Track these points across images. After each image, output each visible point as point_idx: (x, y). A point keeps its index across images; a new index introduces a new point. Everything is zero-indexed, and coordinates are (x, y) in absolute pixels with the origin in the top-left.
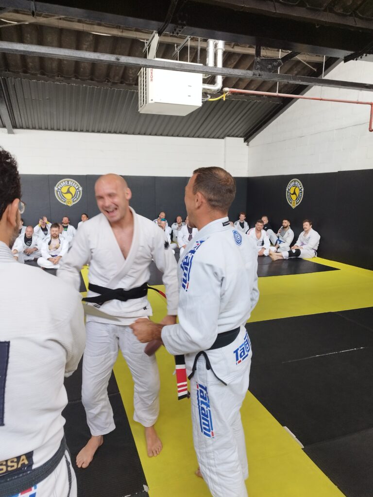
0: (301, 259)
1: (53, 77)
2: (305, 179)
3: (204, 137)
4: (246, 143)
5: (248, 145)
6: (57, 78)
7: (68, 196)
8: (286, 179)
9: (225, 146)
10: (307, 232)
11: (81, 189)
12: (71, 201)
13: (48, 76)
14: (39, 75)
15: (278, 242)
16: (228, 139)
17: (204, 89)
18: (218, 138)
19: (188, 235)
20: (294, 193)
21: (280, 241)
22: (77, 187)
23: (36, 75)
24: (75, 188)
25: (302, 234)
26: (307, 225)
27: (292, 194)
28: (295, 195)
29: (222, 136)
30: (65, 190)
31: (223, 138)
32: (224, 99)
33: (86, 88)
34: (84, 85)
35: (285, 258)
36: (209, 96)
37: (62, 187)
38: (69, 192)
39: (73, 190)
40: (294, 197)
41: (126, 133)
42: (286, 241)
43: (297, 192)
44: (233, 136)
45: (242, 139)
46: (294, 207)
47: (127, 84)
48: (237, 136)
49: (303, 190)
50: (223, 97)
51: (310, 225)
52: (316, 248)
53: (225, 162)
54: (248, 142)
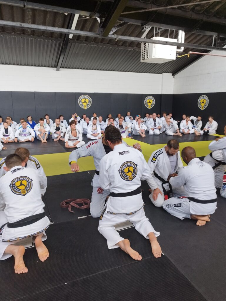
0: (208, 135)
1: (90, 42)
2: (210, 95)
3: (152, 73)
4: (173, 76)
5: (174, 77)
6: (92, 42)
7: (85, 104)
8: (198, 95)
9: (163, 77)
10: (211, 122)
11: (91, 100)
12: (86, 106)
13: (88, 42)
14: (84, 41)
15: (194, 127)
16: (164, 74)
17: (177, 51)
18: (159, 73)
19: (153, 123)
20: (203, 102)
21: (195, 127)
22: (89, 99)
23: (82, 41)
24: (88, 100)
25: (208, 123)
26: (210, 119)
27: (202, 103)
28: (203, 104)
29: (161, 72)
30: (83, 101)
31: (161, 74)
32: (188, 57)
33: (106, 47)
34: (105, 47)
35: (201, 134)
36: (178, 55)
37: (82, 99)
38: (85, 102)
39: (87, 101)
40: (203, 105)
41: (114, 71)
42: (198, 127)
43: (205, 102)
44: (167, 73)
45: (171, 74)
46: (202, 109)
47: (125, 46)
48: (169, 73)
49: (208, 101)
50: (188, 55)
51: (212, 119)
52: (216, 129)
53: (162, 86)
54: (174, 76)
